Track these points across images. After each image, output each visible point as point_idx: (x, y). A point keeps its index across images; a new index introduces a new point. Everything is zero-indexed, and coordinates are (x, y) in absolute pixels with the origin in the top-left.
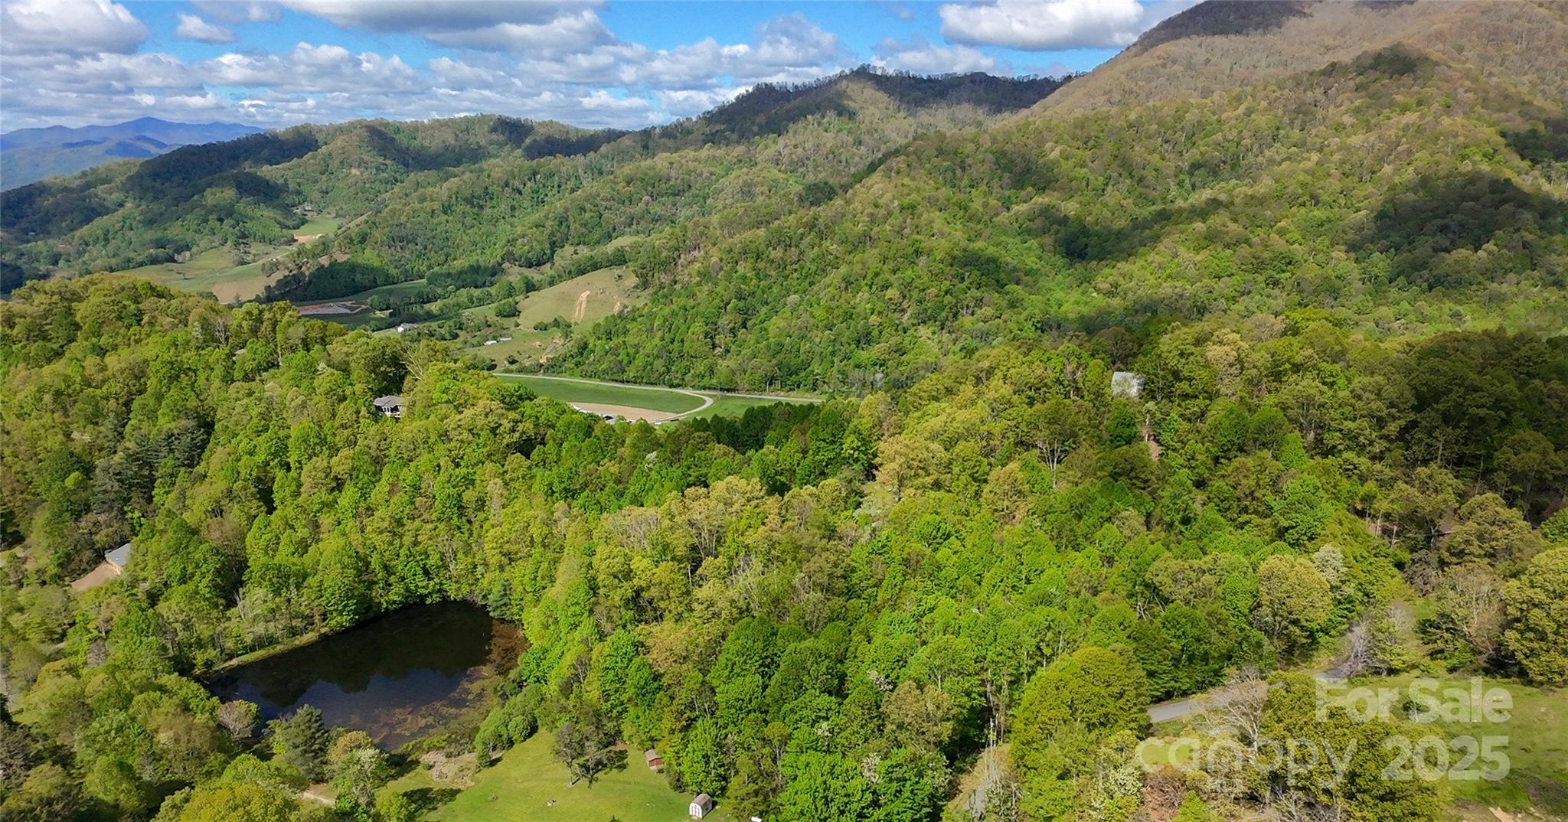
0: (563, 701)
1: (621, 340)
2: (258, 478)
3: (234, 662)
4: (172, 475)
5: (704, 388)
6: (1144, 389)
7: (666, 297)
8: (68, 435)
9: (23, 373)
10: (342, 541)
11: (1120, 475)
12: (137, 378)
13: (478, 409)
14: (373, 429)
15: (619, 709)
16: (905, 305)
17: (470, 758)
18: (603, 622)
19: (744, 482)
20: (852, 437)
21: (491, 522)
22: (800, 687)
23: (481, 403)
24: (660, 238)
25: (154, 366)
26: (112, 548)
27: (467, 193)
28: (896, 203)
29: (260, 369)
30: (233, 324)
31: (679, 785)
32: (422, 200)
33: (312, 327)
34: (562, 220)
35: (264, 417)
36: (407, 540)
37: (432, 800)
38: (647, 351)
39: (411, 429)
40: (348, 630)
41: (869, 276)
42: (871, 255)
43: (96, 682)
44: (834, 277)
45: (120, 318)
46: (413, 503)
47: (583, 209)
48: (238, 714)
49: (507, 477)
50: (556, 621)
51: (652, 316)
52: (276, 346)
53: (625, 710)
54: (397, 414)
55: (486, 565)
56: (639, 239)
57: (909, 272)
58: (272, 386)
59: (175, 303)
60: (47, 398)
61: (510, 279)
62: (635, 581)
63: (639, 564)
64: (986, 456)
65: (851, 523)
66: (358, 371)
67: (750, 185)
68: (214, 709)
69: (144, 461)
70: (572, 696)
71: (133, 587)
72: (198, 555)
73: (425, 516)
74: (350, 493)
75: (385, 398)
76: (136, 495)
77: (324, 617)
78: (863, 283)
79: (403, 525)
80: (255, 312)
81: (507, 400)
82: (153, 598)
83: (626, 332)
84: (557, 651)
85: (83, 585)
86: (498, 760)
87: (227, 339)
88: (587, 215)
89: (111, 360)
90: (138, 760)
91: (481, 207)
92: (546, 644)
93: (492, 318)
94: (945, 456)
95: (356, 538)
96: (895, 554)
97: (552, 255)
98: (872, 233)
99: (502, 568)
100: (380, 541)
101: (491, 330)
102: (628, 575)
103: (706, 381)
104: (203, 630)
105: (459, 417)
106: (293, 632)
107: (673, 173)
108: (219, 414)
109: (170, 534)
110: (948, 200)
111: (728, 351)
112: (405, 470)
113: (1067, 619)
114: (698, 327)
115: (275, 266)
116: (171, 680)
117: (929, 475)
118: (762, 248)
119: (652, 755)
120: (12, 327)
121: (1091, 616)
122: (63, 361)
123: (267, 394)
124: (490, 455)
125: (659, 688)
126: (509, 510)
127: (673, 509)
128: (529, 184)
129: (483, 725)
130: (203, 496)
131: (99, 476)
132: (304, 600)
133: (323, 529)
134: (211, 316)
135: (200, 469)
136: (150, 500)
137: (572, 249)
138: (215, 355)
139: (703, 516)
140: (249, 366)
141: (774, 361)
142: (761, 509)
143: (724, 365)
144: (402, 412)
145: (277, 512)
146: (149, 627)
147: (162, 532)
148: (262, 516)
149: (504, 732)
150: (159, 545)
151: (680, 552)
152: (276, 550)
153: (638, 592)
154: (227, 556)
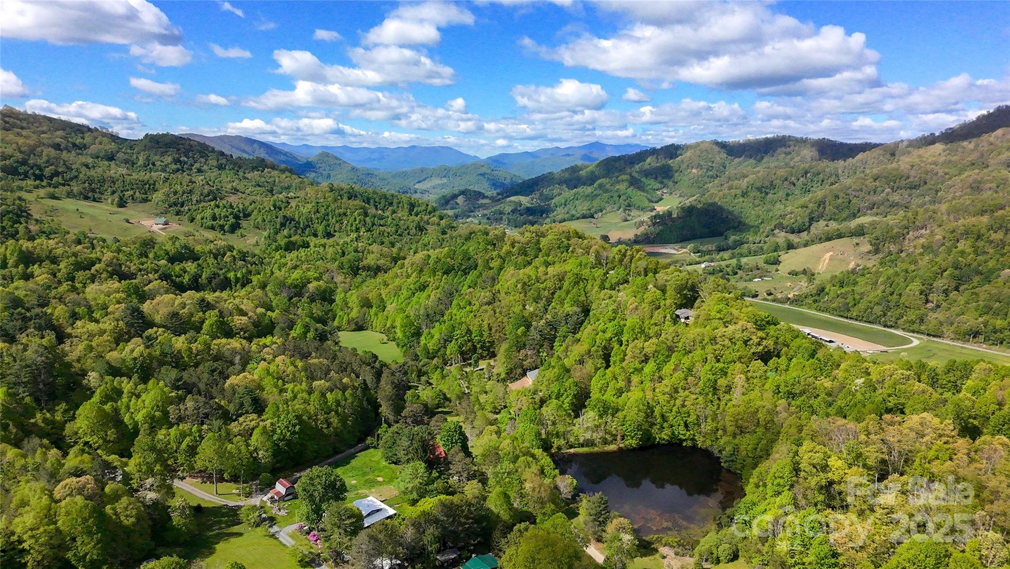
0: (759, 546)
1: (849, 289)
2: (605, 346)
3: (572, 450)
4: (564, 337)
5: (913, 332)
7: (892, 261)
8: (524, 306)
9: (512, 272)
10: (641, 394)
12: (560, 281)
13: (738, 327)
14: (672, 329)
17: (690, 562)
18: (800, 497)
19: (937, 421)
21: (733, 403)
23: (741, 323)
24: (894, 219)
25: (569, 275)
26: (531, 370)
27: (759, 184)
29: (618, 284)
30: (611, 256)
32: (730, 188)
33: (651, 262)
34: (821, 203)
35: (615, 312)
36: (679, 402)
38: (870, 299)
39: (693, 332)
40: (634, 449)
43: (506, 444)
45: (559, 248)
46: (686, 380)
47: (837, 197)
48: (566, 483)
49: (749, 375)
50: (765, 485)
51: (878, 274)
52: (630, 271)
54: (687, 321)
55: (725, 431)
56: (877, 219)
58: (624, 295)
59: (586, 241)
60: (519, 286)
61: (778, 240)
62: (830, 475)
63: (834, 462)
66: (670, 292)
68: (555, 476)
69: (553, 326)
70: (767, 545)
71: (534, 394)
72: (567, 384)
73: (692, 389)
74: (651, 365)
75: (683, 310)
76: (546, 344)
77: (623, 438)
79: (678, 392)
80: (623, 251)
81: (759, 323)
82: (543, 402)
83: (855, 283)
84: (762, 507)
85: (515, 386)
87: (606, 264)
88: (840, 201)
89: (550, 269)
90: (514, 494)
91: (767, 194)
92: (756, 500)
93: (761, 264)
95: (649, 395)
97: (809, 226)
99: (734, 436)
100: (662, 399)
101: (759, 271)
102: (825, 468)
103: (915, 327)
104: (561, 428)
105: (724, 329)
106: (605, 442)
107: (913, 173)
108: (594, 306)
109: (556, 370)
111: (938, 306)
112: (686, 358)
114: (915, 286)
115: (642, 223)
116: (538, 452)
118: (984, 231)
120: (513, 248)
122: (530, 267)
123: (619, 299)
124: (740, 358)
125: (835, 565)
126: (745, 398)
127: (870, 427)
128: (802, 179)
129: (702, 541)
130: (577, 350)
131: (533, 332)
132: (614, 425)
133: (633, 384)
134: (601, 250)
135: (578, 336)
136: (552, 348)
137: (825, 223)
138: (599, 272)
139: (896, 439)
140: (614, 281)
141: (980, 320)
142: (951, 446)
143: (933, 318)
144: (691, 321)
145: (610, 369)
146: (536, 419)
147: (554, 367)
148: (602, 369)
149: (715, 552)
150: (551, 374)
151: (871, 462)
152: (605, 391)
153: (831, 483)
154: (581, 388)
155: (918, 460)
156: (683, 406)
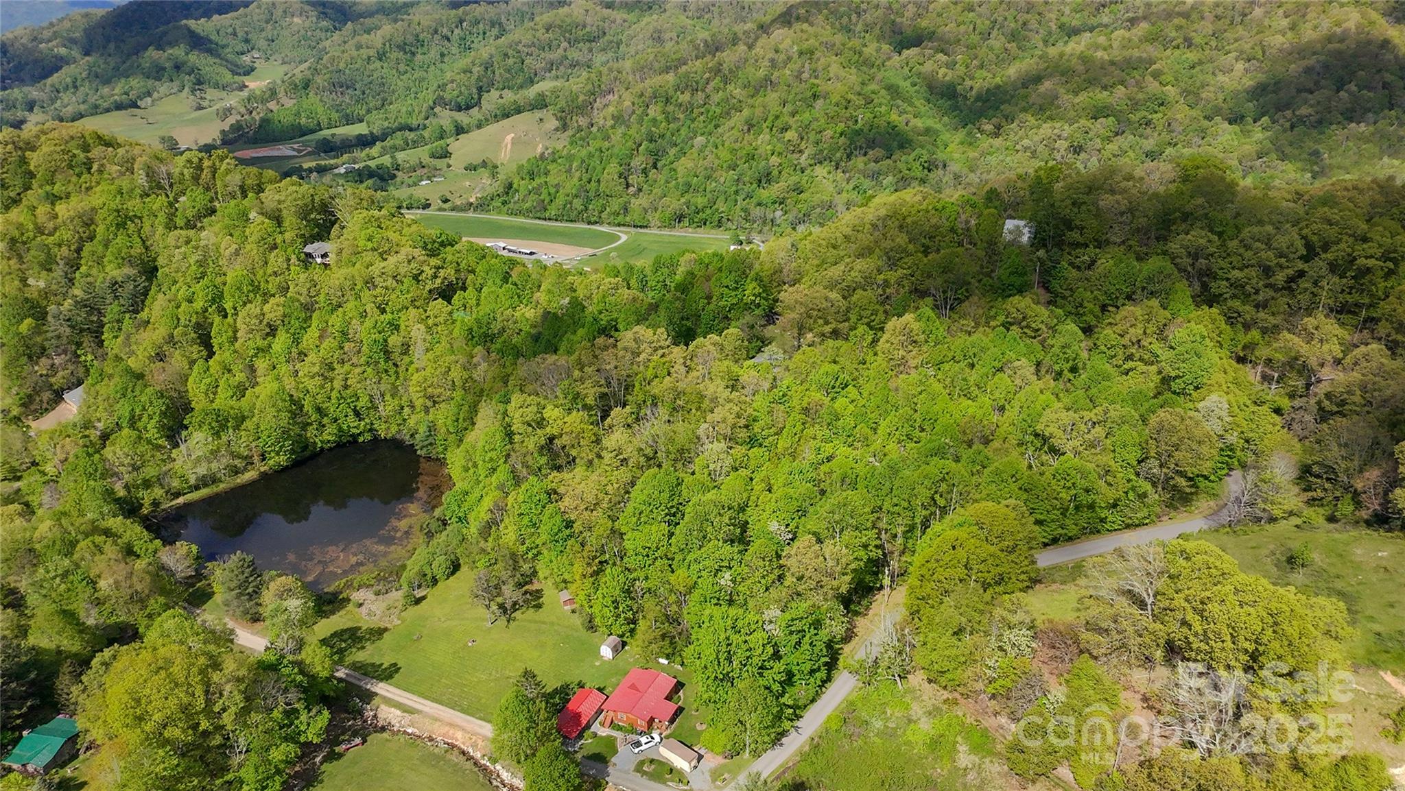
0: (482, 544)
1: (541, 181)
2: (197, 324)
3: (180, 501)
4: (118, 321)
5: (619, 225)
6: (1035, 238)
7: (582, 139)
8: (24, 281)
10: (275, 385)
11: (1011, 324)
12: (87, 225)
13: (401, 257)
14: (303, 276)
15: (534, 551)
16: (803, 146)
17: (397, 596)
18: (519, 467)
19: (650, 332)
20: (754, 284)
21: (416, 366)
22: (705, 537)
23: (404, 251)
24: (578, 83)
25: (102, 213)
26: (69, 389)
27: (400, 40)
28: (796, 48)
29: (199, 217)
30: (176, 171)
31: (591, 626)
32: (359, 47)
33: (248, 174)
34: (488, 66)
35: (202, 264)
36: (338, 384)
37: (360, 639)
38: (566, 190)
39: (338, 276)
40: (285, 468)
41: (770, 118)
42: (772, 98)
43: (44, 528)
44: (738, 119)
46: (342, 348)
47: (506, 55)
48: (179, 555)
49: (430, 322)
50: (475, 465)
51: (570, 158)
52: (216, 193)
53: (539, 553)
54: (327, 261)
55: (412, 407)
56: (558, 84)
57: (807, 115)
58: (210, 235)
59: (121, 151)
60: (3, 246)
61: (442, 122)
62: (548, 429)
63: (551, 413)
64: (882, 304)
65: (753, 373)
66: (290, 220)
67: (660, 32)
68: (155, 552)
69: (92, 307)
70: (490, 539)
71: (86, 429)
72: (144, 398)
73: (355, 360)
74: (282, 339)
75: (316, 245)
76: (87, 340)
77: (263, 457)
78: (765, 125)
79: (334, 369)
80: (195, 160)
81: (429, 247)
82: (105, 438)
83: (547, 173)
84: (476, 494)
85: (44, 424)
86: (424, 598)
87: (171, 186)
88: (511, 61)
89: (61, 208)
90: (83, 605)
91: (413, 54)
92: (467, 487)
93: (426, 159)
94: (843, 304)
95: (289, 384)
96: (795, 402)
97: (480, 99)
98: (773, 78)
99: (427, 410)
100: (312, 384)
101: (425, 170)
102: (541, 423)
103: (620, 219)
104: (150, 472)
105: (383, 264)
106: (235, 471)
107: (589, 20)
108: (161, 261)
109: (117, 379)
110: (844, 45)
111: (640, 190)
112: (334, 316)
113: (960, 469)
114: (613, 168)
115: (228, 111)
116: (115, 523)
117: (827, 323)
118: (671, 92)
119: (565, 595)
121: (984, 467)
122: (18, 209)
123: (204, 243)
124: (413, 301)
125: (571, 536)
126: (430, 355)
127: (583, 358)
128: (457, 31)
129: (409, 563)
130: (149, 339)
131: (53, 323)
132: (242, 442)
133: (259, 373)
134: (155, 164)
135: (143, 315)
136: (100, 343)
137: (497, 93)
138: (158, 203)
139: (612, 366)
140: (190, 213)
141: (683, 200)
142: (667, 359)
143: (637, 203)
144: (330, 260)
145: (216, 357)
146: (96, 471)
147: (111, 377)
148: (201, 362)
149: (428, 572)
150: (109, 388)
151: (590, 401)
152: (215, 394)
153: (551, 439)
154: (171, 398)
155: (637, 384)
156: (346, 387)
